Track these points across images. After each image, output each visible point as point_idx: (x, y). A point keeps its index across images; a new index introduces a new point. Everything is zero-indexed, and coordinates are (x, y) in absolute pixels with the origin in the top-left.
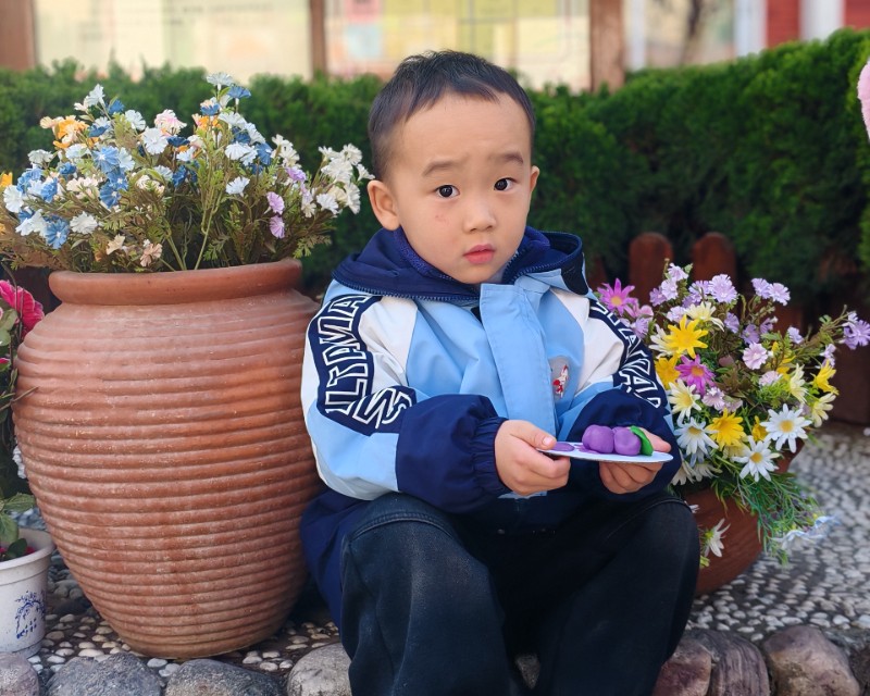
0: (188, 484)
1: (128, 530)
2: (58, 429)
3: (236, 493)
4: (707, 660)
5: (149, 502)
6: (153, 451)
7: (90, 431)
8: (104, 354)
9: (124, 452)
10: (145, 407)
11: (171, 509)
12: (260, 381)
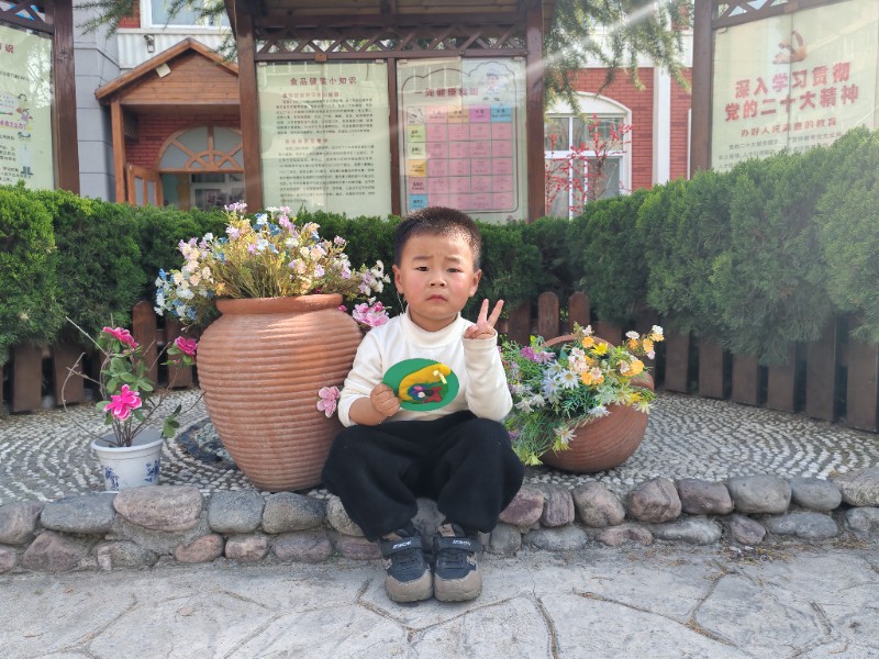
0: (278, 403)
1: (248, 426)
2: (215, 375)
3: (302, 408)
4: (541, 498)
5: (259, 412)
6: (260, 386)
7: (230, 376)
8: (236, 338)
9: (246, 386)
10: (255, 364)
11: (271, 415)
12: (314, 352)
